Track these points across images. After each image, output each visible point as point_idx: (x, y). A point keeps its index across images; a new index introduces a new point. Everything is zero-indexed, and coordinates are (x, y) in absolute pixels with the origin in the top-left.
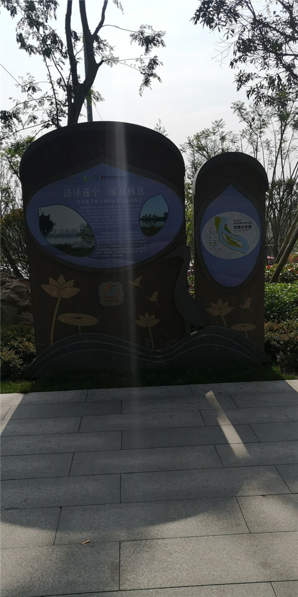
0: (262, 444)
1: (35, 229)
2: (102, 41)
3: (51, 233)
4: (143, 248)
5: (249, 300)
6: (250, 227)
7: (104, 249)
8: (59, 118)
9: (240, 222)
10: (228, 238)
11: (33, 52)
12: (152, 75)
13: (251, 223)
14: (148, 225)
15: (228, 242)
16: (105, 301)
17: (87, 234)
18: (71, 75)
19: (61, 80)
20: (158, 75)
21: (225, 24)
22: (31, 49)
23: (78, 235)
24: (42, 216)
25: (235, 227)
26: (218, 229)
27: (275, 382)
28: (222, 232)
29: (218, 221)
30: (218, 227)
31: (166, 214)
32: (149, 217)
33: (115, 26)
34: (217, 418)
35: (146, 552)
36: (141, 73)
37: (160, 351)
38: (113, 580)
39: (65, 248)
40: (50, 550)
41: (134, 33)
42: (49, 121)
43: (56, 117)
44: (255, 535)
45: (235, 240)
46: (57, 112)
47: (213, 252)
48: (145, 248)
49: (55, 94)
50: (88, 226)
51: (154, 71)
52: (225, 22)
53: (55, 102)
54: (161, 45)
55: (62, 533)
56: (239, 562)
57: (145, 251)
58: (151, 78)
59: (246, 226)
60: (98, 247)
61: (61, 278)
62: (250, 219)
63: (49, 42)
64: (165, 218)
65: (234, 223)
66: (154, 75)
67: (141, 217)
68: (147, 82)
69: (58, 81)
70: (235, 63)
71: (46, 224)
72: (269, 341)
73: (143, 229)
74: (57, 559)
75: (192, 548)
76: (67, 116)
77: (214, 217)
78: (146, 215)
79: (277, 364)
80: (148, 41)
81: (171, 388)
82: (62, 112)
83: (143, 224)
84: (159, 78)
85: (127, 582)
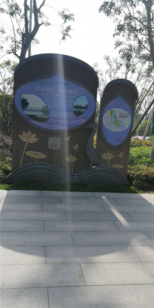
0: (136, 222)
1: (19, 105)
2: (41, 13)
3: (27, 108)
4: (73, 121)
5: (122, 153)
6: (127, 117)
7: (53, 120)
8: (16, 49)
9: (122, 114)
10: (116, 121)
11: (3, 12)
12: (67, 35)
13: (127, 115)
14: (77, 110)
15: (116, 123)
16: (51, 147)
17: (46, 111)
18: (25, 28)
19: (19, 30)
20: (70, 35)
21: (113, 15)
22: (2, 10)
23: (40, 111)
24: (23, 99)
25: (120, 116)
26: (111, 116)
27: (133, 194)
28: (113, 118)
29: (112, 112)
30: (111, 115)
31: (87, 106)
32: (78, 106)
33: (50, 6)
34: (111, 209)
35: (94, 269)
36: (62, 33)
37: (76, 174)
38: (81, 281)
39: (33, 117)
40: (45, 266)
41: (59, 12)
42: (11, 50)
43: (15, 49)
44: (144, 263)
45: (119, 123)
46: (15, 46)
47: (107, 127)
48: (74, 122)
49: (15, 36)
50: (47, 107)
51: (68, 33)
52: (114, 14)
53: (15, 41)
54: (72, 20)
55: (49, 258)
56: (140, 275)
57: (74, 123)
58: (66, 36)
59: (125, 116)
60: (51, 118)
61: (30, 132)
62: (127, 113)
63: (14, 9)
64: (85, 108)
65: (119, 114)
66: (69, 35)
67: (74, 106)
68: (64, 38)
69: (17, 30)
70: (115, 35)
71: (25, 103)
72: (129, 174)
73: (75, 112)
74: (50, 270)
75: (115, 268)
76: (21, 49)
77: (110, 110)
78: (77, 105)
79: (133, 185)
80: (66, 17)
81: (84, 193)
82: (18, 47)
83: (75, 109)
84: (70, 37)
85: (89, 282)
